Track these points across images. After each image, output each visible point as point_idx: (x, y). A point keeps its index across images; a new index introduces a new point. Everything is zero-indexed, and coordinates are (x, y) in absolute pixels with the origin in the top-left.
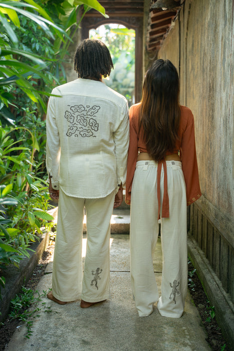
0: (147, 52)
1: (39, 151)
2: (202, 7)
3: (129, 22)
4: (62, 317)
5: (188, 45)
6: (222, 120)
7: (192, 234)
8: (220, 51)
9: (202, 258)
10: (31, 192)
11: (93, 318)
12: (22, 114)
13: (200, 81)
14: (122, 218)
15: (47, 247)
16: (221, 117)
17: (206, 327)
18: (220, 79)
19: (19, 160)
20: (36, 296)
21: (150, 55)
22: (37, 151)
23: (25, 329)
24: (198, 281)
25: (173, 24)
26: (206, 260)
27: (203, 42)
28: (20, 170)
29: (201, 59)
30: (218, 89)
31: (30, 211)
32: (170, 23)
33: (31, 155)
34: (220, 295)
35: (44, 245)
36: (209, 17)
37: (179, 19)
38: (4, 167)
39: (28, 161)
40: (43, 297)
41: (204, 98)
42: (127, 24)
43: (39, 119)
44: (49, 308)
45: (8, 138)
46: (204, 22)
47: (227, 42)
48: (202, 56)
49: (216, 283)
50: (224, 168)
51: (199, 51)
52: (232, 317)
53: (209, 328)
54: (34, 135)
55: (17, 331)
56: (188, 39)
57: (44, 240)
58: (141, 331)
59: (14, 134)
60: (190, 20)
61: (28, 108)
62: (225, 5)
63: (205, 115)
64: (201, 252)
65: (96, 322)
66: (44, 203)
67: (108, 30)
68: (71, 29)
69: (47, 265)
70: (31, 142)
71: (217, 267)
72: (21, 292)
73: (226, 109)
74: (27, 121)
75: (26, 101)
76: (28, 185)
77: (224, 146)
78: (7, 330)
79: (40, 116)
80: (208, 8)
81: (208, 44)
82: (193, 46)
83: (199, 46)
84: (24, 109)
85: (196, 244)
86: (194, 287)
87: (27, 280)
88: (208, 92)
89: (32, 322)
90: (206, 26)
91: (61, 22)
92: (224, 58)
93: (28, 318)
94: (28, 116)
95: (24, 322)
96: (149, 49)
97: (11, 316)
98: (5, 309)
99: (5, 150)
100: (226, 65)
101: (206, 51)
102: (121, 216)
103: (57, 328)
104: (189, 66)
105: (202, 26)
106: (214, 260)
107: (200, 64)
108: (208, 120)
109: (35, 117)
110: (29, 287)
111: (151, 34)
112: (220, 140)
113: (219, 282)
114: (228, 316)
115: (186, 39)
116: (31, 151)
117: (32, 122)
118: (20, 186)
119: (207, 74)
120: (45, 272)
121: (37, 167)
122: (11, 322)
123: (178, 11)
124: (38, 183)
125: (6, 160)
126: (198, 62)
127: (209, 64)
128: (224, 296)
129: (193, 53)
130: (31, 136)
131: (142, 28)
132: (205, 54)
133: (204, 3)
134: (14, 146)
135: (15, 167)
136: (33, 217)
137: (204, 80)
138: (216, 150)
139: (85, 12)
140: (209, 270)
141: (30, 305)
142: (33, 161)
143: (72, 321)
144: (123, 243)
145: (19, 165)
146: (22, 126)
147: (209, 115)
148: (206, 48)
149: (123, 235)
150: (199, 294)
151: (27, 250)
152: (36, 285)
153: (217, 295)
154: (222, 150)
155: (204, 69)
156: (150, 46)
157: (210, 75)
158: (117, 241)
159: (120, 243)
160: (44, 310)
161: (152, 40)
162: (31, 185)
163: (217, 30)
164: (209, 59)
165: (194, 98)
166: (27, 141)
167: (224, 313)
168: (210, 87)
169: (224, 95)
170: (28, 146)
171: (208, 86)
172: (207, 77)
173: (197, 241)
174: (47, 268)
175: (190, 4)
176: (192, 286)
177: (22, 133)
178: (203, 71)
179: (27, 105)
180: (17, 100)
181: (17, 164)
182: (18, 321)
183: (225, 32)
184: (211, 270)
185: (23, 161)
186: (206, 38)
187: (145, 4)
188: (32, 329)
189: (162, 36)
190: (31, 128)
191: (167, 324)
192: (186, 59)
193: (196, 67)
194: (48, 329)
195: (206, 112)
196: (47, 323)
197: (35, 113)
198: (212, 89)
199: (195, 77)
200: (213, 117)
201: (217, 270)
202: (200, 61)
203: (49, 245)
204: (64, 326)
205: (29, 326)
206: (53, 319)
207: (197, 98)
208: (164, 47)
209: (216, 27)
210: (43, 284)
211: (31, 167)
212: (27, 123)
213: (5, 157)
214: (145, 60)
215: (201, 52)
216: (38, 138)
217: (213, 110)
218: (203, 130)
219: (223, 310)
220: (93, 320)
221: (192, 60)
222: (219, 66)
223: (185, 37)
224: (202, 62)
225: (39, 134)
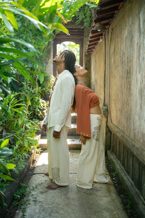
0: (86, 55)
1: (31, 105)
2: (121, 29)
3: (76, 41)
4: (43, 204)
5: (111, 50)
6: (138, 91)
7: (112, 151)
8: (136, 51)
9: (120, 166)
10: (26, 128)
11: (61, 206)
12: (22, 86)
13: (120, 69)
14: (74, 141)
15: (35, 157)
16: (136, 89)
17: (127, 211)
18: (136, 67)
19: (20, 110)
20: (28, 190)
21: (87, 57)
22: (30, 105)
23: (21, 214)
24: (119, 179)
25: (101, 40)
26: (123, 167)
27: (122, 48)
28: (20, 116)
29: (120, 56)
30: (134, 73)
31: (25, 139)
32: (99, 40)
33: (27, 108)
34: (134, 191)
35: (33, 157)
36: (127, 33)
37: (105, 37)
38: (11, 115)
39: (24, 111)
40: (32, 190)
41: (123, 78)
42: (76, 42)
43: (31, 89)
44: (35, 198)
45: (14, 98)
46: (123, 36)
47: (142, 45)
48: (122, 55)
49: (130, 182)
50: (139, 119)
51: (119, 52)
52: (144, 207)
53: (129, 211)
54: (28, 97)
55: (16, 214)
56: (111, 47)
57: (33, 154)
58: (90, 216)
59: (18, 96)
60: (112, 37)
61: (25, 83)
62: (139, 25)
63: (123, 87)
64: (119, 162)
65: (63, 209)
66: (33, 134)
67: (64, 47)
68: (48, 43)
69: (34, 169)
70: (26, 101)
71: (131, 173)
72: (20, 187)
73: (141, 84)
74: (24, 89)
75: (24, 79)
76: (24, 125)
77: (139, 106)
78: (11, 214)
79: (32, 87)
80: (126, 29)
81: (126, 48)
82: (114, 50)
83: (119, 50)
84: (23, 83)
85: (115, 157)
86: (117, 183)
87: (24, 179)
88: (126, 75)
89: (25, 208)
90: (124, 38)
91: (44, 38)
92: (139, 55)
93: (24, 205)
94: (25, 87)
95: (21, 208)
96: (87, 54)
97: (13, 203)
98: (10, 200)
99: (12, 105)
100: (141, 59)
101: (124, 52)
102: (74, 140)
103: (40, 213)
104: (112, 61)
105: (121, 39)
106: (128, 168)
107: (120, 59)
108: (126, 91)
109: (29, 87)
110: (24, 183)
111: (89, 46)
112: (136, 103)
113: (132, 182)
114: (141, 206)
115: (110, 47)
116: (27, 105)
117: (27, 90)
118: (20, 125)
119: (125, 64)
120: (34, 173)
121: (29, 114)
122: (13, 208)
123: (104, 33)
124: (29, 124)
125: (13, 111)
126: (118, 59)
127: (127, 59)
128: (136, 192)
129: (114, 54)
130: (27, 98)
131: (83, 44)
132: (123, 54)
133: (122, 26)
134: (17, 103)
135: (17, 115)
136: (27, 143)
137: (123, 68)
138: (133, 108)
139: (56, 34)
140: (125, 173)
141: (25, 196)
142: (28, 111)
143: (49, 208)
144: (75, 155)
145: (20, 114)
146: (22, 92)
147: (127, 87)
148: (124, 50)
149: (75, 150)
150: (120, 188)
151: (23, 163)
152: (29, 182)
153: (132, 190)
154: (138, 108)
155: (123, 62)
156: (87, 52)
157: (128, 65)
158: (72, 154)
159: (74, 155)
160: (33, 200)
161: (89, 49)
162: (26, 125)
163: (133, 40)
164: (127, 56)
165: (115, 78)
166: (24, 100)
167: (139, 204)
168: (127, 72)
169: (139, 76)
170: (25, 103)
171: (126, 71)
172: (125, 66)
173: (116, 155)
174: (34, 170)
175: (112, 29)
176: (115, 183)
177: (22, 96)
178: (122, 63)
179: (25, 81)
180: (20, 78)
181: (18, 113)
182: (17, 207)
183: (140, 40)
184: (126, 174)
185: (22, 111)
186: (124, 45)
187: (84, 32)
188: (25, 213)
189: (94, 47)
190: (27, 93)
191: (104, 209)
192: (110, 57)
193: (117, 61)
194: (35, 214)
195: (125, 86)
196: (34, 209)
197: (29, 85)
198: (129, 73)
199: (116, 67)
200: (130, 89)
201: (130, 174)
202: (120, 58)
203: (36, 156)
204: (45, 211)
205: (24, 211)
206: (38, 207)
207: (118, 78)
208: (95, 52)
209: (132, 38)
210: (33, 181)
211: (26, 115)
212: (25, 91)
213: (12, 109)
214: (85, 59)
215: (120, 53)
216: (30, 98)
217: (130, 85)
218: (122, 95)
219: (137, 202)
220: (61, 207)
221: (114, 58)
222: (135, 59)
223: (109, 46)
224: (121, 58)
225: (31, 96)
